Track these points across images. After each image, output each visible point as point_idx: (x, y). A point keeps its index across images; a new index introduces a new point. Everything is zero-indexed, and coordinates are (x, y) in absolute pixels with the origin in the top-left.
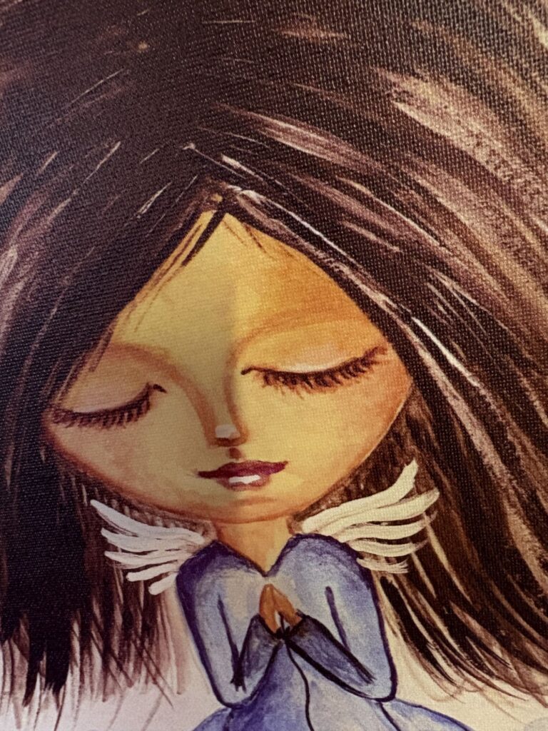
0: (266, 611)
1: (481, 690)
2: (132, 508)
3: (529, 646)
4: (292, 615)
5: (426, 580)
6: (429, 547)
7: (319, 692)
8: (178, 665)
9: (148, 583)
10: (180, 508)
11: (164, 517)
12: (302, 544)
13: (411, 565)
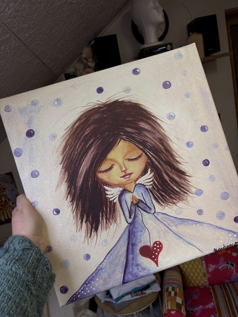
0: (133, 200)
1: (167, 206)
2: (110, 186)
3: (172, 195)
4: (137, 200)
5: (155, 187)
6: (154, 182)
7: (144, 215)
8: (120, 217)
9: (113, 200)
10: (118, 184)
11: (116, 186)
12: (137, 186)
13: (153, 186)
